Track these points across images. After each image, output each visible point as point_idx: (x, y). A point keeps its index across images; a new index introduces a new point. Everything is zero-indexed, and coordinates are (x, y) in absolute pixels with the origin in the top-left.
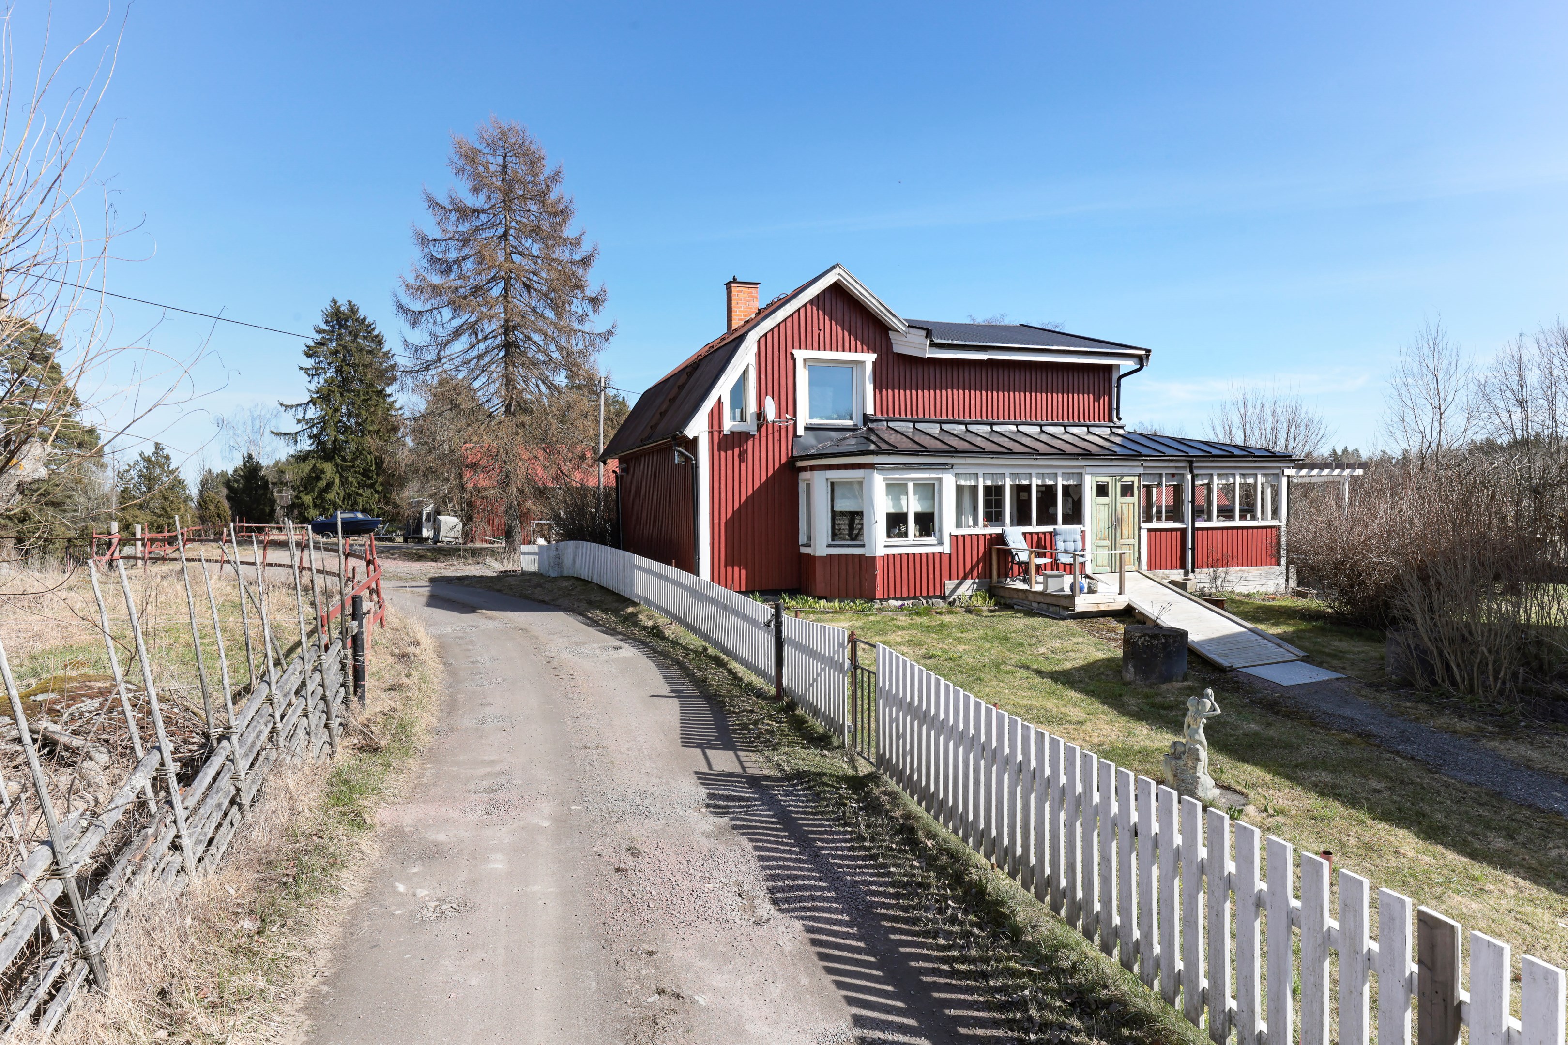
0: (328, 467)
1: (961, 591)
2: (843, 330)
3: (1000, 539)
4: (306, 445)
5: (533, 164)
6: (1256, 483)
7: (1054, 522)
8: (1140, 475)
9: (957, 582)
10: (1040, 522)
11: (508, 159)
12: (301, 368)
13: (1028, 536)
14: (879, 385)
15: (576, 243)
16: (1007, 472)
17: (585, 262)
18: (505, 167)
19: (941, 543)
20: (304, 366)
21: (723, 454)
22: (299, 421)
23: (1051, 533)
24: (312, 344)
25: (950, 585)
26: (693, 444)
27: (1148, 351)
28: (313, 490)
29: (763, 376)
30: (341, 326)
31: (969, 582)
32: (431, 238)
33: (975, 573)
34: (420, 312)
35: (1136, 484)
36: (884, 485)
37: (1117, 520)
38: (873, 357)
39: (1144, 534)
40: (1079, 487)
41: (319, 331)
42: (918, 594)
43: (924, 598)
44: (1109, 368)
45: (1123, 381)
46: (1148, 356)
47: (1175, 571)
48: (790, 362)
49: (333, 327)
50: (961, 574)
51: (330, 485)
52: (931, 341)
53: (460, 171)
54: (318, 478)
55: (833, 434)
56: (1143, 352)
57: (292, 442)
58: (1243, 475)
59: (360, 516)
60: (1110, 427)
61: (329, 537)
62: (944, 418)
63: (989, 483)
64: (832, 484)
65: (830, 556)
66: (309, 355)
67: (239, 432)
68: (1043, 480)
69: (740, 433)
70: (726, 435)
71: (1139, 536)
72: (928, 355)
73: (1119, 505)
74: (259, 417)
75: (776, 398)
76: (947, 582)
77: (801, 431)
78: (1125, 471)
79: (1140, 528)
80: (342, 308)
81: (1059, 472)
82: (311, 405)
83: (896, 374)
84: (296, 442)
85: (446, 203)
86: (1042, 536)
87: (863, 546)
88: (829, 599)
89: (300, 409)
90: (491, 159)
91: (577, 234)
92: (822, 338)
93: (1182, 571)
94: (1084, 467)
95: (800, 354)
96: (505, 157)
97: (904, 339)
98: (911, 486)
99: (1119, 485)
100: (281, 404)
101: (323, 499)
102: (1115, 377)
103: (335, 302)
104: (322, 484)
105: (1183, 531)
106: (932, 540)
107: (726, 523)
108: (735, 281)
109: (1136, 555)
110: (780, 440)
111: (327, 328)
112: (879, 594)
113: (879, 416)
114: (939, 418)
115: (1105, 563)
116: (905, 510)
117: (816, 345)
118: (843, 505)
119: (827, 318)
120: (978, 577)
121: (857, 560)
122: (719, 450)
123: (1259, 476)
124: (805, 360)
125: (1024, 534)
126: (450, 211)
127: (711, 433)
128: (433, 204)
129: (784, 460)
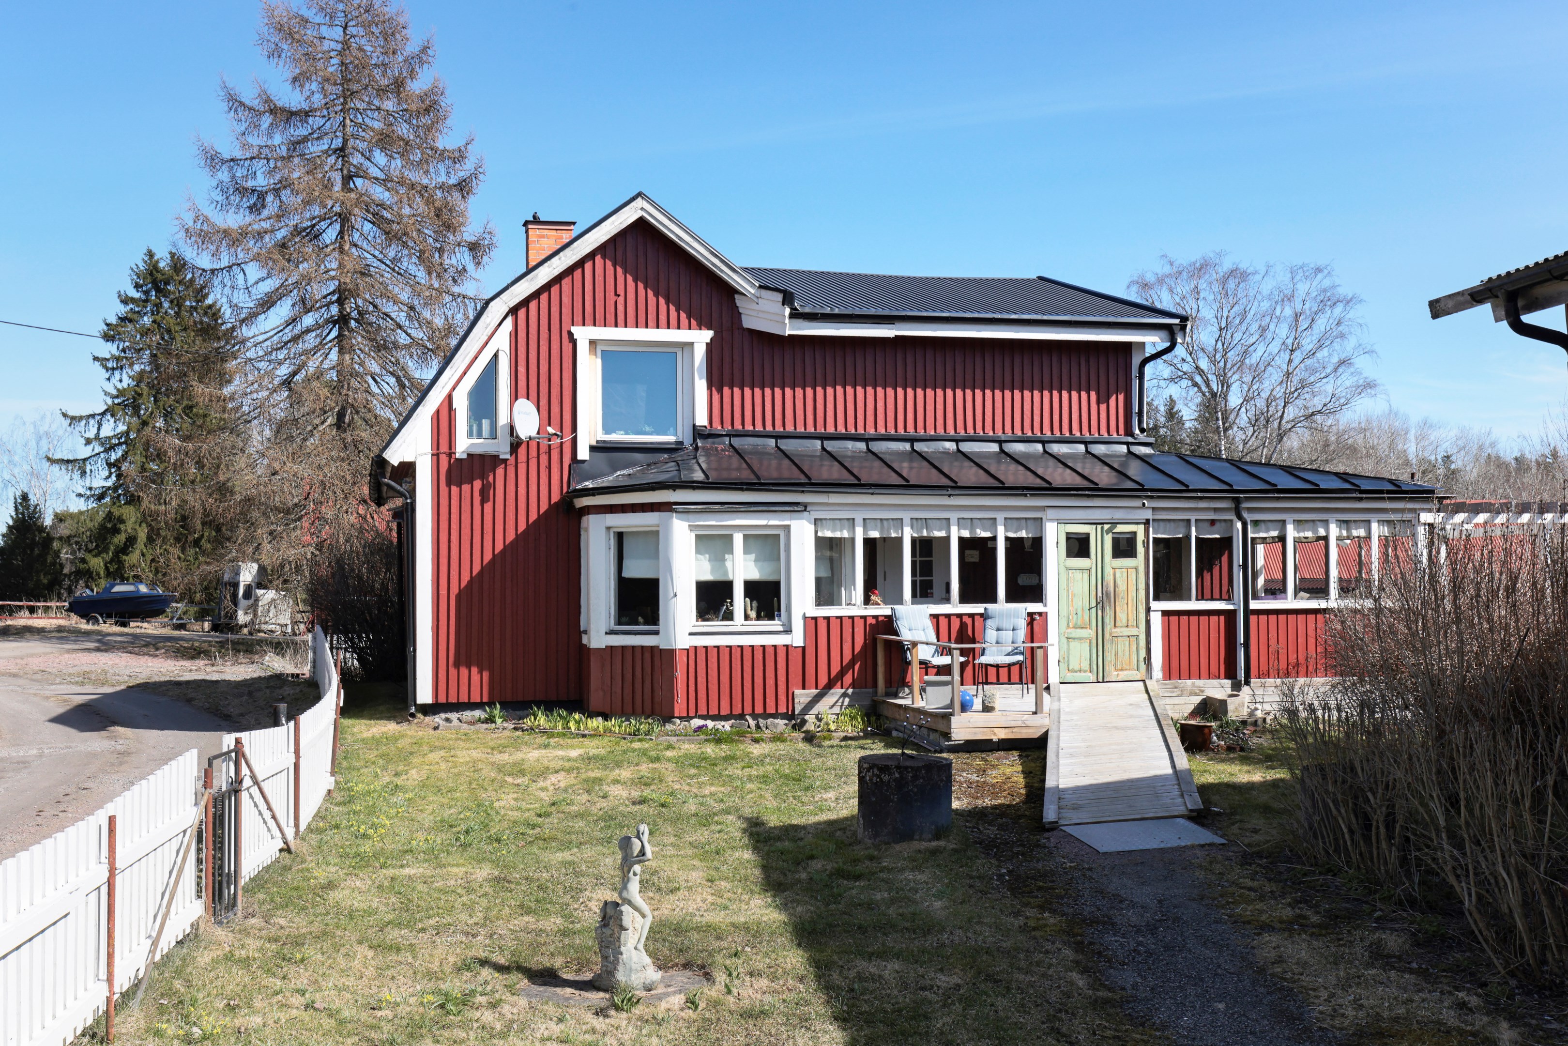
0: (130, 514)
1: (822, 706)
2: (657, 295)
3: (888, 624)
4: (101, 478)
5: (387, 36)
6: (1368, 537)
7: (992, 598)
8: (1147, 523)
9: (815, 692)
10: (965, 598)
11: (351, 30)
12: (96, 359)
13: (943, 622)
14: (715, 381)
15: (458, 157)
16: (906, 516)
17: (463, 187)
18: (346, 45)
19: (788, 631)
20: (100, 356)
21: (454, 489)
22: (88, 442)
23: (981, 615)
24: (113, 320)
25: (802, 696)
26: (407, 470)
27: (1184, 319)
28: (106, 550)
29: (522, 369)
30: (158, 290)
31: (837, 691)
32: (226, 156)
33: (848, 679)
34: (213, 271)
35: (1140, 537)
36: (692, 537)
37: (1106, 595)
38: (705, 336)
39: (1157, 620)
40: (1038, 543)
41: (125, 300)
42: (748, 710)
43: (755, 716)
44: (1127, 347)
45: (1149, 369)
46: (1183, 328)
47: (1215, 682)
48: (567, 346)
49: (146, 293)
50: (823, 680)
51: (131, 540)
52: (794, 309)
53: (275, 53)
54: (116, 531)
55: (638, 456)
56: (1177, 321)
57: (77, 475)
58: (1345, 523)
59: (143, 589)
60: (1128, 444)
61: (96, 621)
62: (831, 429)
63: (875, 534)
64: (620, 536)
65: (611, 648)
66: (108, 337)
67: (16, 458)
68: (972, 530)
69: (482, 457)
70: (461, 460)
71: (1148, 622)
72: (788, 332)
73: (1108, 571)
74: (47, 434)
75: (543, 402)
76: (798, 692)
77: (583, 453)
78: (1118, 515)
79: (1148, 610)
80: (162, 265)
81: (1000, 517)
82: (108, 417)
83: (747, 362)
84: (83, 473)
85: (255, 103)
86: (969, 621)
87: (657, 633)
88: (606, 717)
89: (92, 422)
90: (325, 31)
91: (461, 143)
92: (621, 308)
93: (1228, 683)
94: (1044, 508)
95: (583, 334)
96: (345, 28)
97: (755, 306)
98: (738, 539)
99: (1108, 539)
100: (65, 415)
101: (121, 563)
102: (1136, 361)
103: (151, 254)
104: (120, 539)
105: (1230, 616)
106: (775, 625)
107: (459, 597)
108: (536, 220)
109: (1143, 654)
110: (549, 468)
111: (137, 295)
112: (679, 708)
113: (717, 426)
114: (821, 430)
115: (1085, 665)
116: (731, 578)
117: (610, 318)
118: (635, 570)
119: (630, 278)
120: (853, 685)
121: (647, 656)
122: (449, 484)
123: (1374, 526)
124: (593, 343)
125: (935, 617)
126: (261, 114)
127: (436, 456)
128: (235, 103)
129: (555, 498)
